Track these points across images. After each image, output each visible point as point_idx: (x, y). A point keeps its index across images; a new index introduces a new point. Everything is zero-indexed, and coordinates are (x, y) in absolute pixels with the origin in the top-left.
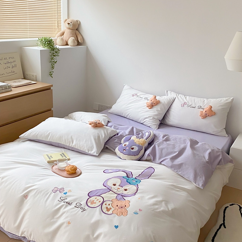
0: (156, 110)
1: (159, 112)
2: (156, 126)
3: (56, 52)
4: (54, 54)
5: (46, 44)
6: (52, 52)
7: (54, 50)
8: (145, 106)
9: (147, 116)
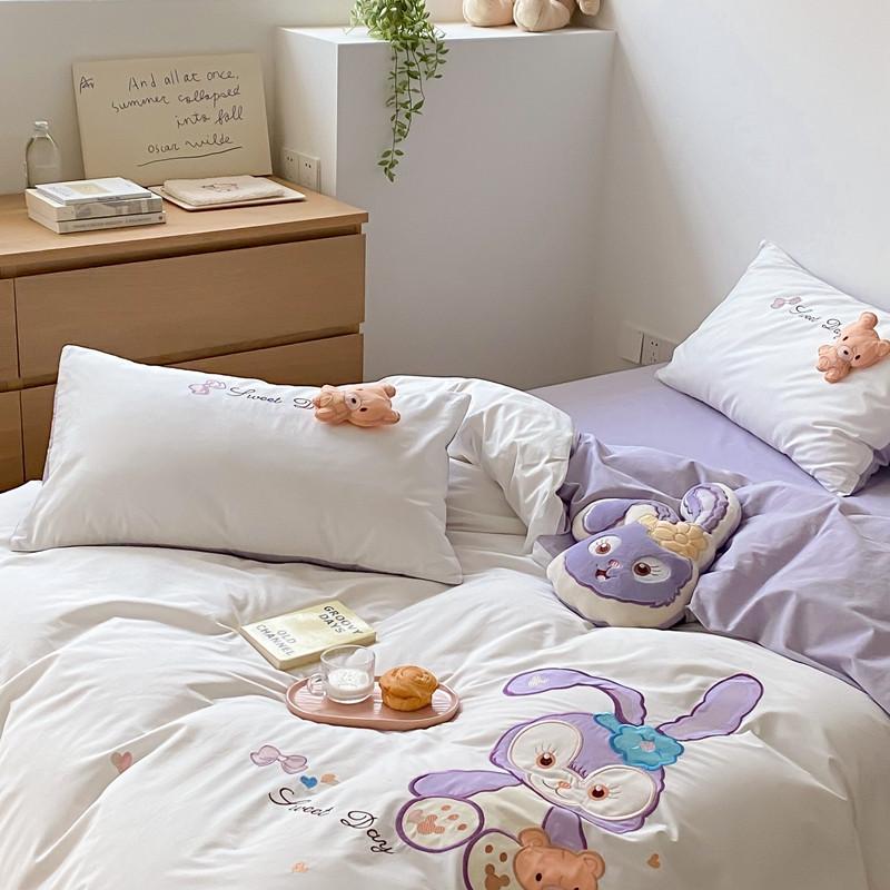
0: (865, 394)
1: (878, 405)
2: (844, 478)
3: (424, 59)
4: (412, 69)
5: (382, 18)
6: (403, 56)
7: (413, 49)
8: (810, 365)
9: (809, 420)
